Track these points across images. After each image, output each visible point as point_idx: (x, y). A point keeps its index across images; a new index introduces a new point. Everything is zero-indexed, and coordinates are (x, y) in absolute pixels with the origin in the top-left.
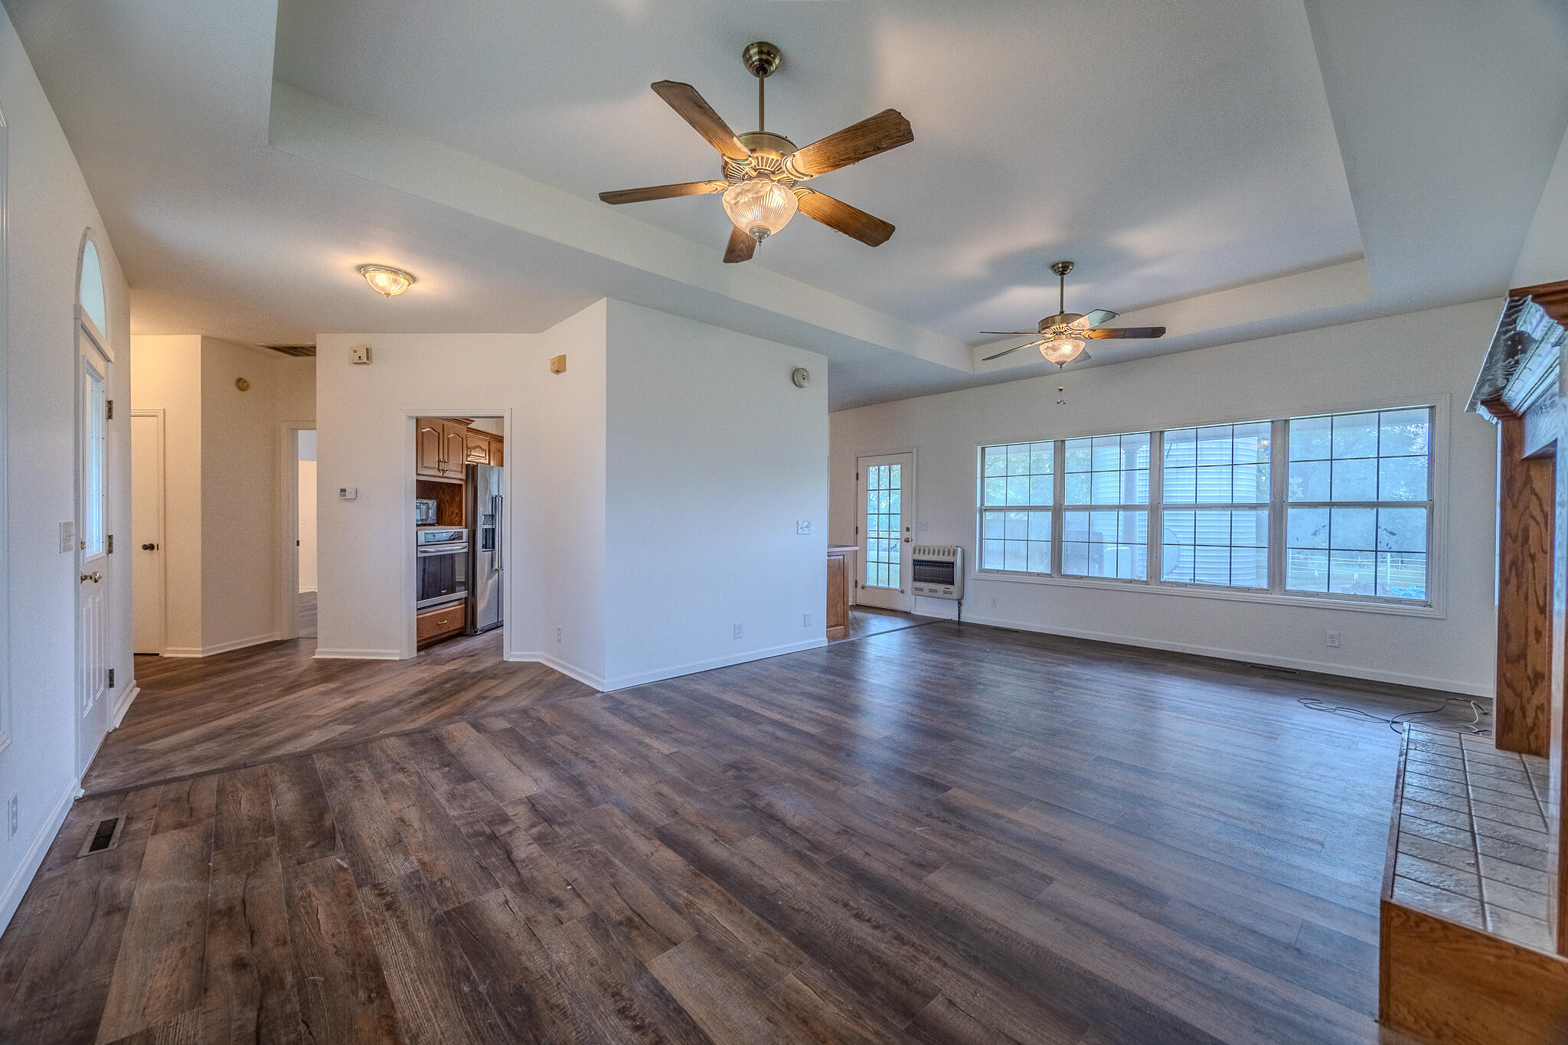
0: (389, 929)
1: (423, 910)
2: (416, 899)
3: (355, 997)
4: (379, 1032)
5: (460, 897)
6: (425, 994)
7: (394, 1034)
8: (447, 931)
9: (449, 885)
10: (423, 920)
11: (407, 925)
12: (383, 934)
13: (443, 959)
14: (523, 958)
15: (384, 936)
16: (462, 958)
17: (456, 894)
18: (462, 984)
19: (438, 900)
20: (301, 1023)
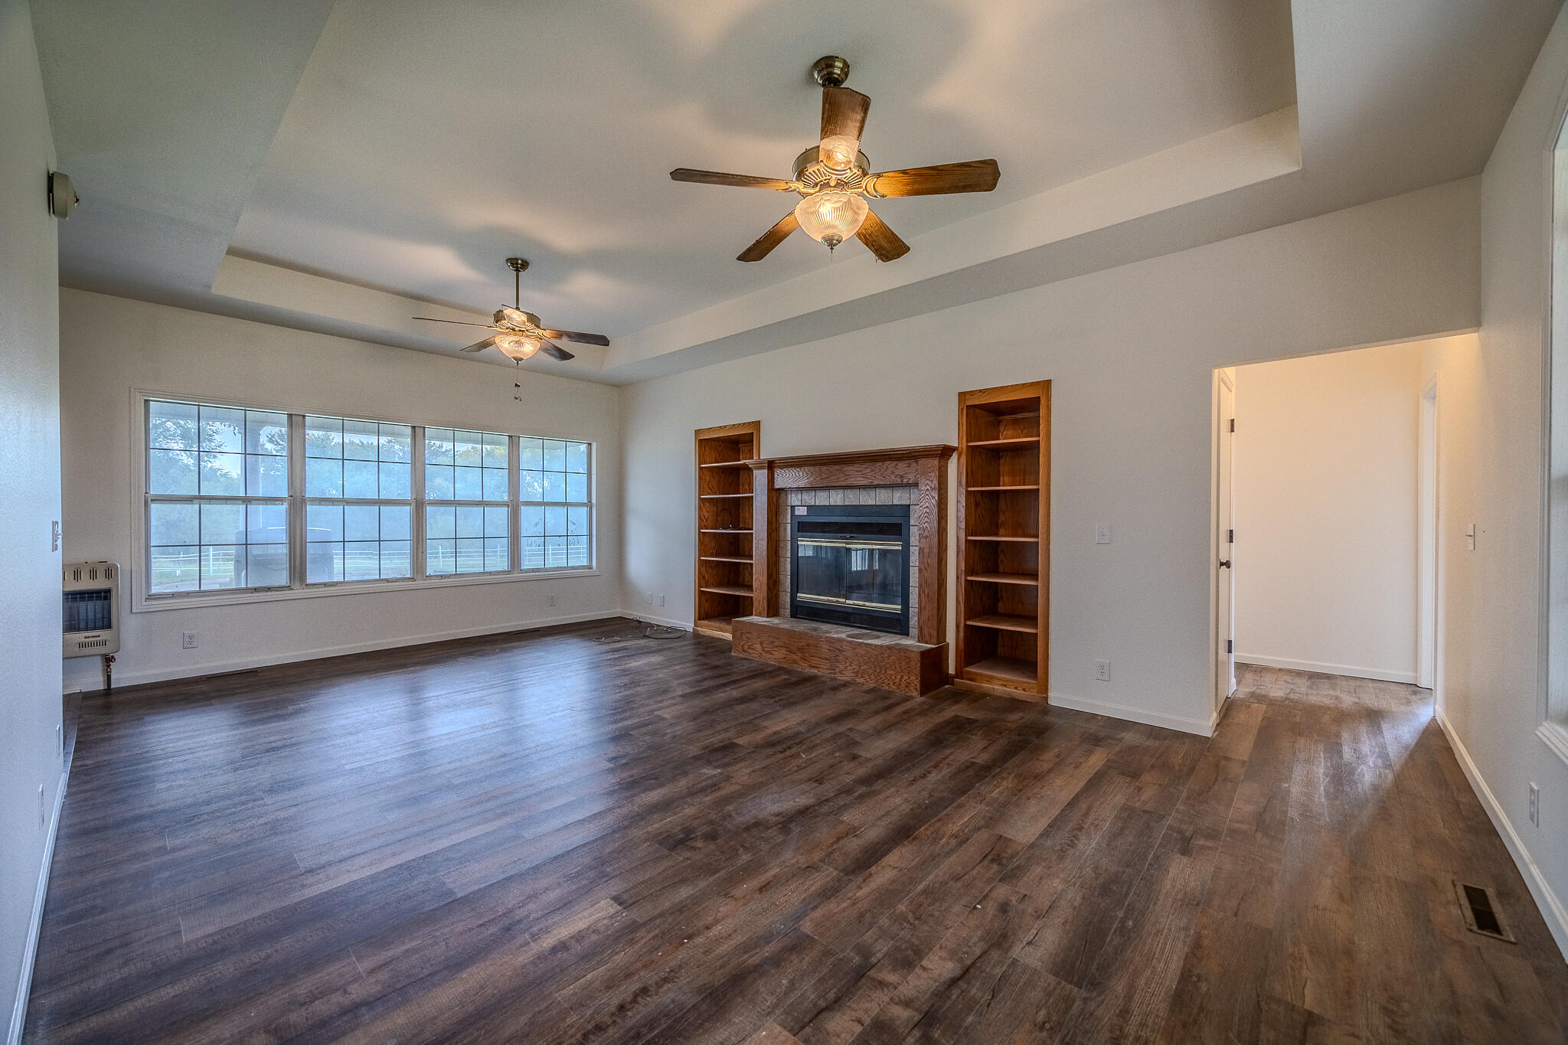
0: (1140, 1024)
1: (1094, 1011)
2: (1086, 1032)
3: (1210, 992)
4: (1206, 952)
5: (1051, 988)
6: (1158, 945)
7: (1198, 942)
8: (1098, 969)
9: (1042, 1013)
10: (1103, 1001)
11: (1121, 1011)
12: (1150, 1025)
13: (1124, 954)
14: (1076, 904)
15: (1150, 1022)
16: (1111, 941)
17: (1049, 995)
18: (1130, 927)
19: (1071, 1006)
20: (1263, 1011)
